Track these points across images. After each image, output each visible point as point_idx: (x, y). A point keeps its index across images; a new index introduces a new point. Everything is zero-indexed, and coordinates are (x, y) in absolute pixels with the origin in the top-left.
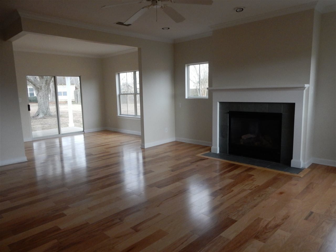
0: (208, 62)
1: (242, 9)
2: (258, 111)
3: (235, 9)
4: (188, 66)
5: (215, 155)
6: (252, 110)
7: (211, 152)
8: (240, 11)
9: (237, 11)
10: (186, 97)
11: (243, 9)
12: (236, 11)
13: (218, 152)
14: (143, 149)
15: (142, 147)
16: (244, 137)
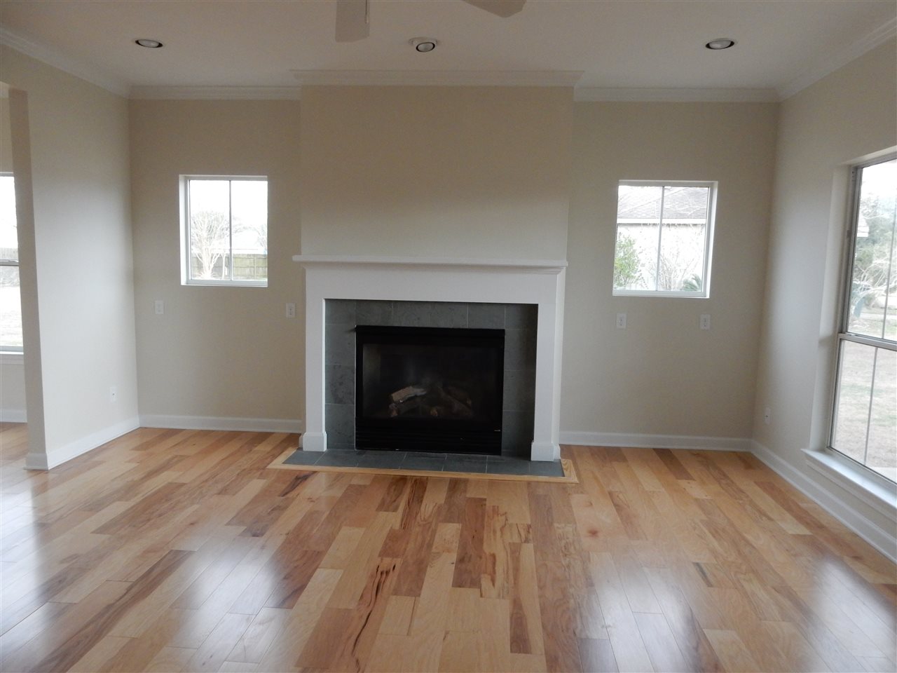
0: (266, 177)
1: (432, 46)
2: (443, 324)
3: (411, 41)
4: (187, 180)
5: (315, 457)
6: (425, 321)
7: (301, 449)
8: (426, 50)
9: (419, 48)
10: (183, 282)
11: (434, 46)
12: (417, 48)
13: (325, 449)
14: (38, 471)
15: (31, 467)
16: (398, 396)
